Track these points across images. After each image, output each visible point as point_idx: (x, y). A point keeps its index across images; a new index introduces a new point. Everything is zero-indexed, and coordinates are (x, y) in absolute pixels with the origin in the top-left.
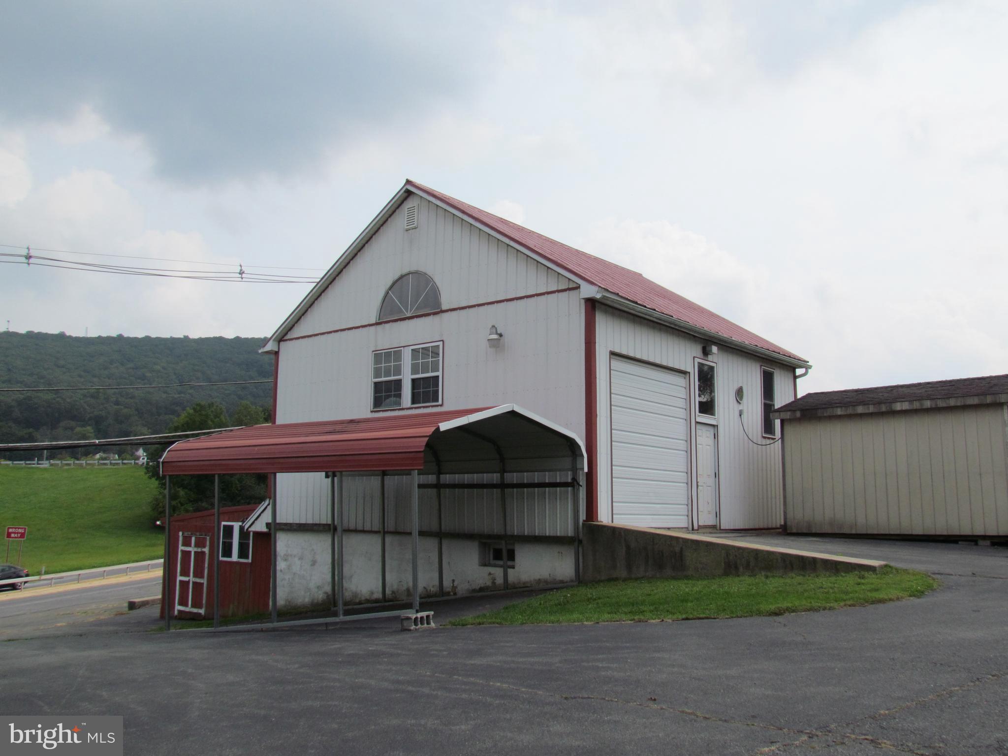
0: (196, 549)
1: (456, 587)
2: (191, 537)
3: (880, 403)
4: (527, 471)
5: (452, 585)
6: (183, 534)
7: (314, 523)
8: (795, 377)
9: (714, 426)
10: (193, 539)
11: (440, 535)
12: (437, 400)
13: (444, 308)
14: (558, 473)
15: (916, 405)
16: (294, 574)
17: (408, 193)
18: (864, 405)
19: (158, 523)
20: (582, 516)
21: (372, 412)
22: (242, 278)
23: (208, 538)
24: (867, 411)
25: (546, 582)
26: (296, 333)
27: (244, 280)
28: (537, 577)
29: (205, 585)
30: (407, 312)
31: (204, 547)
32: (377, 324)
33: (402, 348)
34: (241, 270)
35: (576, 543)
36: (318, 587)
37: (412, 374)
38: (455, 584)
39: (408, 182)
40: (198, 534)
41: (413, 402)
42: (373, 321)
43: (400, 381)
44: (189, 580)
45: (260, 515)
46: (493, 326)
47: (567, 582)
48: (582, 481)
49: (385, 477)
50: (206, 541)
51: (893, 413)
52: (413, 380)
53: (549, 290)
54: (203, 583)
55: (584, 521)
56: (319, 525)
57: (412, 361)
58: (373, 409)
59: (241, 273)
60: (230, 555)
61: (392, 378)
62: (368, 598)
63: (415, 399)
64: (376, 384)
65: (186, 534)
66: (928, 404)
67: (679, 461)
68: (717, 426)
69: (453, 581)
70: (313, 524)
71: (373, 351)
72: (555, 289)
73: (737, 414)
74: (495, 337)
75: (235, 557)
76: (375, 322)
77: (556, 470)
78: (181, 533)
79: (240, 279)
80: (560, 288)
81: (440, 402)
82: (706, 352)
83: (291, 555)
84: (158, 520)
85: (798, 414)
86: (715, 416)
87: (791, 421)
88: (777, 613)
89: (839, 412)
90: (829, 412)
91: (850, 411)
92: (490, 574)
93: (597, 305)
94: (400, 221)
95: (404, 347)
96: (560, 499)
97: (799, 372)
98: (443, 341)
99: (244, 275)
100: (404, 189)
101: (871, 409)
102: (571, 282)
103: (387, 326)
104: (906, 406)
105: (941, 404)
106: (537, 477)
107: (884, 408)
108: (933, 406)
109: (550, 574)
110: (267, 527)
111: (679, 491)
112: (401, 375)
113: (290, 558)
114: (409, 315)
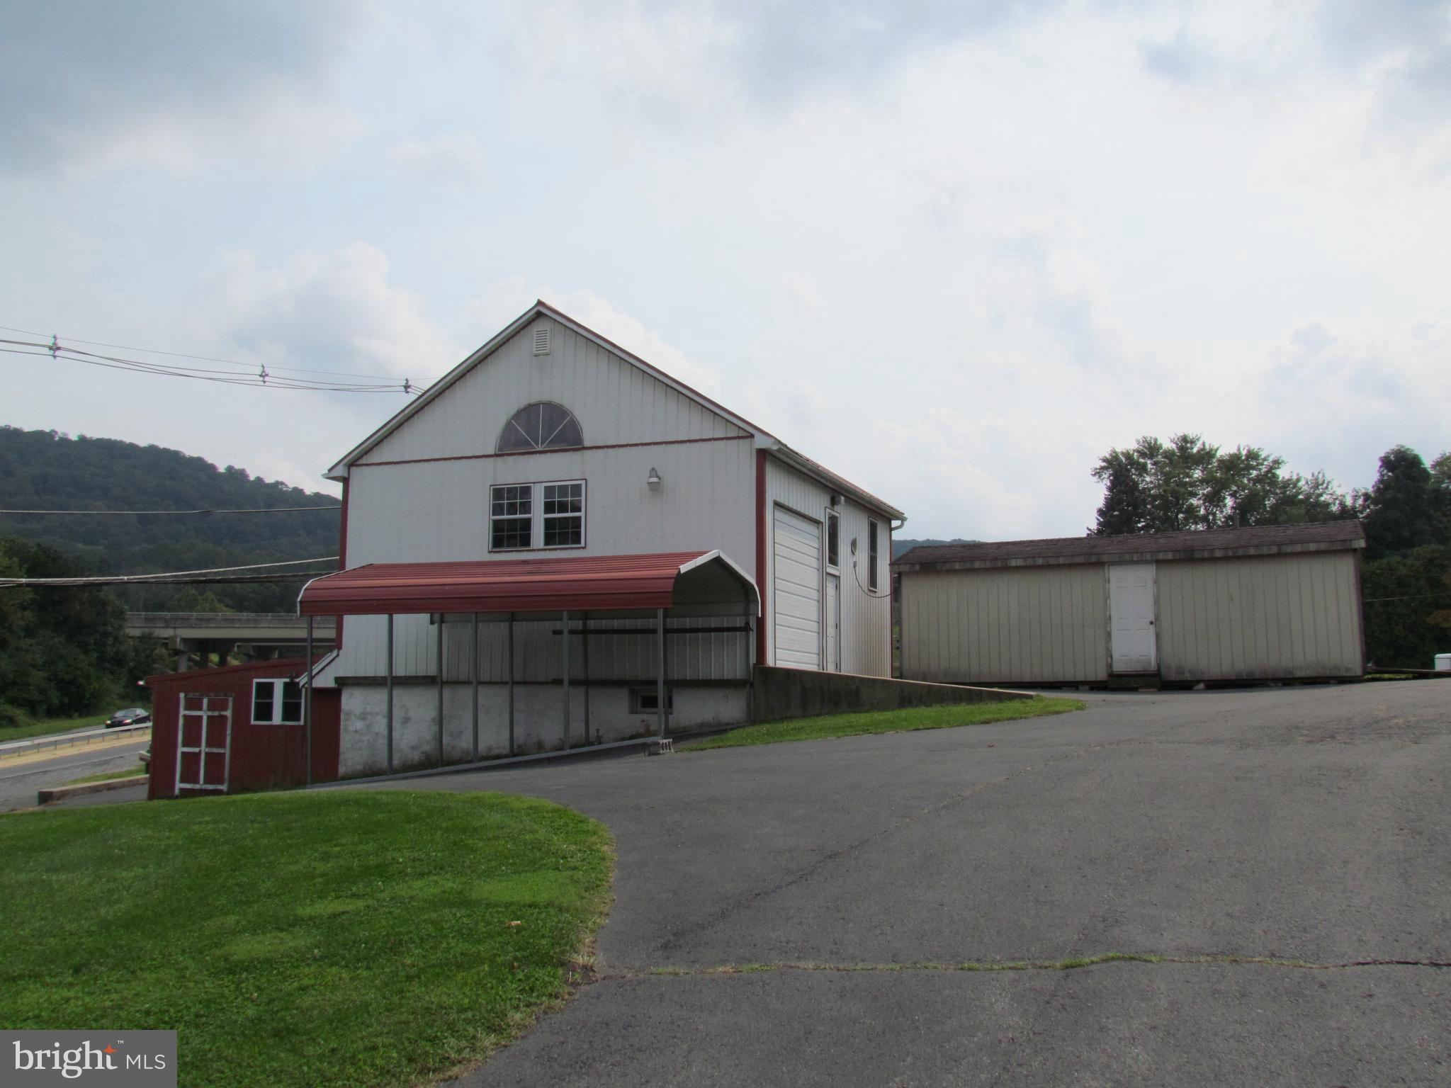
0: (210, 713)
1: (601, 737)
2: (202, 699)
3: (996, 559)
4: (690, 616)
5: (596, 734)
6: (186, 696)
7: (408, 674)
8: (891, 529)
9: (837, 578)
10: (205, 701)
11: (586, 683)
12: (579, 542)
13: (587, 444)
14: (725, 618)
15: (1029, 562)
16: (377, 734)
17: (539, 315)
18: (982, 560)
19: (141, 683)
20: (753, 660)
21: (490, 552)
22: (265, 382)
23: (231, 699)
24: (983, 566)
25: (710, 725)
26: (375, 457)
27: (267, 384)
28: (699, 721)
29: (227, 756)
30: (537, 444)
31: (225, 709)
32: (496, 455)
33: (532, 485)
34: (263, 371)
35: (748, 686)
36: (413, 748)
37: (545, 513)
38: (600, 733)
39: (540, 303)
40: (212, 694)
41: (547, 543)
42: (491, 452)
43: (528, 521)
44: (200, 751)
45: (323, 668)
46: (653, 469)
47: (733, 724)
48: (753, 625)
49: (514, 623)
50: (227, 703)
51: (1007, 569)
52: (547, 520)
53: (716, 436)
54: (224, 754)
55: (754, 664)
56: (417, 677)
57: (546, 498)
58: (492, 548)
59: (263, 375)
60: (269, 718)
61: (518, 516)
62: (485, 754)
63: (549, 539)
64: (495, 522)
65: (191, 695)
66: (1040, 561)
67: (812, 610)
68: (839, 577)
69: (598, 730)
70: (405, 677)
71: (491, 486)
72: (723, 436)
73: (852, 565)
74: (654, 480)
75: (277, 718)
76: (493, 453)
77: (723, 616)
78: (182, 695)
79: (262, 383)
80: (729, 436)
81: (583, 544)
82: (834, 502)
83: (371, 714)
84: (141, 680)
85: (917, 567)
86: (837, 566)
87: (912, 573)
88: (987, 722)
89: (957, 566)
90: (948, 566)
91: (968, 565)
92: (643, 721)
93: (767, 455)
94: (527, 344)
95: (534, 483)
96: (727, 643)
97: (895, 523)
98: (586, 479)
99: (267, 379)
100: (535, 310)
101: (988, 564)
102: (741, 431)
103: (511, 459)
104: (1020, 562)
105: (1052, 561)
106: (701, 622)
107: (999, 564)
108: (1045, 563)
109: (714, 718)
110: (336, 683)
111: (812, 641)
112: (530, 513)
113: (369, 717)
114: (540, 449)
